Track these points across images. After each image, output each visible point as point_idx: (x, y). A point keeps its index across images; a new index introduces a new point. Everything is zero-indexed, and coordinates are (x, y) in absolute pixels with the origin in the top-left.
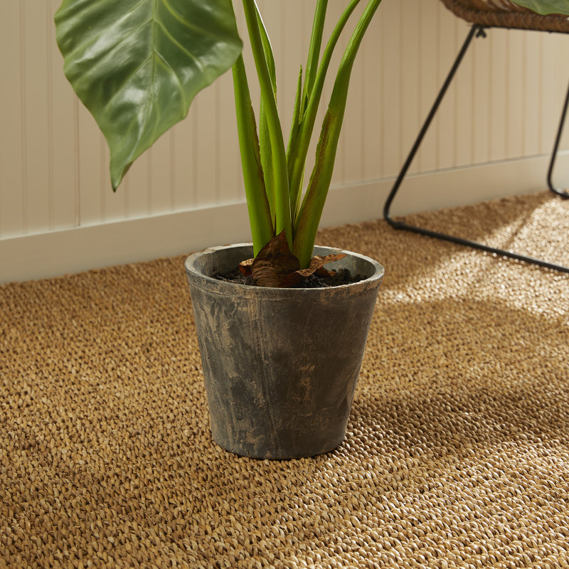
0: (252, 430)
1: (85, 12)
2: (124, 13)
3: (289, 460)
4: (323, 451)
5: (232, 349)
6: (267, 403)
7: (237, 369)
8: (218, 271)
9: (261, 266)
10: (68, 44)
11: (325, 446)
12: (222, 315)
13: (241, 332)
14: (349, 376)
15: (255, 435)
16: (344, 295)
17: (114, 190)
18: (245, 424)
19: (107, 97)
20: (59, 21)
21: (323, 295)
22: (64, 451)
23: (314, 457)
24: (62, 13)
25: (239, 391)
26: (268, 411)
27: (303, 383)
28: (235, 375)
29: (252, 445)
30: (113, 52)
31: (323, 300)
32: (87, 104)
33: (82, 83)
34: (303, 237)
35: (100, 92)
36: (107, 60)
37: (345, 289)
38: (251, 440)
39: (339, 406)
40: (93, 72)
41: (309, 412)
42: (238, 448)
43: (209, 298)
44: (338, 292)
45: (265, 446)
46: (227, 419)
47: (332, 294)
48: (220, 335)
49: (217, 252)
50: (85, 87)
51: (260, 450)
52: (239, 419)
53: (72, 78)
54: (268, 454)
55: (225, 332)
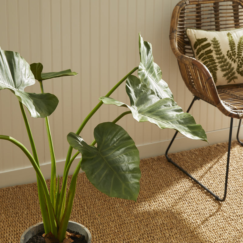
34: (61, 231)
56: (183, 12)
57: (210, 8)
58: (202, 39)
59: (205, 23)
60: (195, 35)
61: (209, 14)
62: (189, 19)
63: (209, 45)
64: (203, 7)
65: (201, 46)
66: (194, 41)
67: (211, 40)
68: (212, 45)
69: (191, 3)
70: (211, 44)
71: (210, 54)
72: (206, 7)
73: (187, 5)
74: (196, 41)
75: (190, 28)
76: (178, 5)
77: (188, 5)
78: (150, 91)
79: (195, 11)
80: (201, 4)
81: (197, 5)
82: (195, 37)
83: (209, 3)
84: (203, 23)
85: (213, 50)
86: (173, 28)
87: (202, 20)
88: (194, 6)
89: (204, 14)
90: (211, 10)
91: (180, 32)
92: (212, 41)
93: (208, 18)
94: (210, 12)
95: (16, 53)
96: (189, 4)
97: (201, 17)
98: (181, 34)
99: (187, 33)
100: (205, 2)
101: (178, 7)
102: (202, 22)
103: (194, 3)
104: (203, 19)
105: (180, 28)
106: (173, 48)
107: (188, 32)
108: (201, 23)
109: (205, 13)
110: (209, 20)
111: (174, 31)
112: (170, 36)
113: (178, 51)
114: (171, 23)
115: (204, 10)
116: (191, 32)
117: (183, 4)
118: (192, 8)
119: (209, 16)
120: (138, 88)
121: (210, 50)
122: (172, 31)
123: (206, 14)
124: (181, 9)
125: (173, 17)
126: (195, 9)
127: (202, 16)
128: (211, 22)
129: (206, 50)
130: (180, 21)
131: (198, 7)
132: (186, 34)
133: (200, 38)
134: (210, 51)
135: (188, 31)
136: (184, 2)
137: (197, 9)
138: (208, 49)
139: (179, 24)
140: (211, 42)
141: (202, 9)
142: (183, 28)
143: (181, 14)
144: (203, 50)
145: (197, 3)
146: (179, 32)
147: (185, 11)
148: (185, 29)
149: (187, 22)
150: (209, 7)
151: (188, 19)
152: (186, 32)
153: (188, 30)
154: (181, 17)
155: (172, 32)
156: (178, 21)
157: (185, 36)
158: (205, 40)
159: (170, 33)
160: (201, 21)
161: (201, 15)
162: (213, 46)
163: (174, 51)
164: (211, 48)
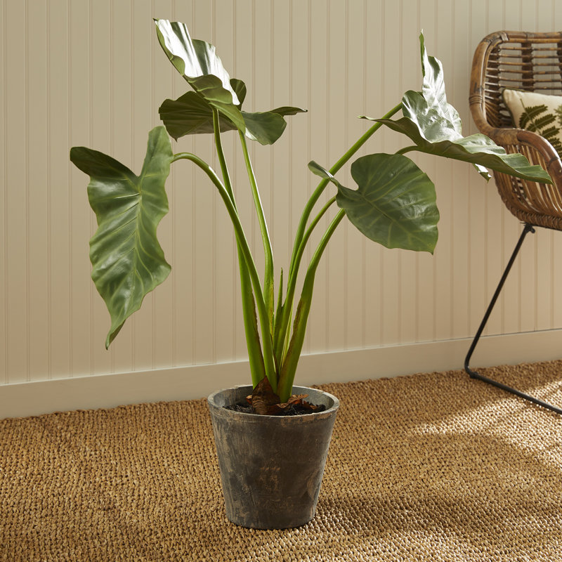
0: (242, 508)
1: (104, 240)
2: (121, 243)
3: (266, 530)
4: (290, 526)
5: (229, 453)
6: (250, 491)
7: (232, 467)
8: (240, 401)
9: (257, 399)
10: (95, 258)
11: (291, 523)
12: (223, 430)
13: (233, 443)
14: (307, 477)
15: (244, 511)
16: (298, 422)
17: (107, 349)
18: (238, 504)
19: (112, 292)
20: (91, 244)
21: (282, 421)
22: (128, 513)
23: (283, 530)
24: (93, 239)
25: (233, 481)
26: (251, 496)
27: (261, 478)
28: (231, 470)
29: (243, 518)
30: (115, 265)
31: (283, 424)
32: (102, 295)
33: (100, 283)
34: (284, 381)
35: (108, 289)
36: (111, 270)
37: (299, 418)
38: (243, 515)
39: (301, 497)
40: (105, 276)
41: (278, 499)
42: (235, 520)
43: (216, 418)
44: (293, 420)
45: (251, 519)
46: (229, 500)
47: (289, 421)
48: (222, 444)
49: (240, 388)
50: (101, 285)
51: (247, 522)
52: (235, 500)
53: (95, 279)
54: (252, 525)
55: (225, 442)
56: (496, 54)
57: (550, 53)
58: (536, 108)
59: (541, 82)
60: (521, 100)
61: (549, 65)
62: (508, 72)
63: (550, 119)
64: (536, 50)
65: (534, 120)
66: (519, 112)
67: (555, 110)
68: (557, 118)
69: (511, 39)
70: (555, 116)
71: (554, 137)
72: (542, 49)
73: (503, 42)
74: (524, 111)
75: (511, 89)
76: (485, 40)
77: (505, 42)
78: (445, 122)
79: (519, 57)
80: (533, 42)
81: (524, 44)
82: (523, 104)
83: (547, 42)
84: (537, 81)
85: (559, 129)
86: (476, 84)
87: (534, 76)
88: (519, 46)
89: (539, 63)
90: (553, 57)
91: (491, 94)
92: (557, 111)
93: (546, 73)
94: (550, 61)
95: (210, 45)
96: (507, 40)
97: (532, 69)
98: (492, 98)
99: (506, 98)
100: (539, 40)
101: (486, 44)
102: (534, 80)
103: (517, 39)
104: (537, 73)
105: (491, 87)
106: (477, 119)
107: (508, 97)
108: (533, 83)
109: (540, 61)
110: (549, 77)
111: (479, 89)
112: (470, 98)
113: (488, 125)
114: (473, 74)
115: (539, 56)
116: (513, 94)
117: (495, 39)
118: (514, 49)
119: (550, 69)
120: (423, 113)
121: (554, 128)
122: (474, 88)
123: (542, 65)
124: (492, 48)
125: (476, 62)
126: (519, 53)
127: (534, 68)
128: (553, 81)
129: (545, 128)
130: (490, 73)
131: (525, 48)
132: (503, 101)
133: (532, 106)
134: (553, 131)
135: (508, 94)
136: (498, 37)
137: (524, 52)
138: (550, 126)
139: (488, 79)
140: (554, 114)
141: (534, 61)
142: (497, 88)
143: (491, 57)
144: (540, 128)
145: (523, 40)
146: (488, 94)
147: (500, 55)
148: (501, 90)
149: (503, 76)
150: (548, 49)
151: (505, 72)
152: (503, 97)
153: (507, 91)
154: (491, 65)
155: (475, 92)
156: (486, 72)
157: (502, 105)
158: (543, 108)
159: (471, 94)
160: (532, 78)
161: (533, 65)
162: (559, 120)
163: (480, 124)
164: (556, 124)
